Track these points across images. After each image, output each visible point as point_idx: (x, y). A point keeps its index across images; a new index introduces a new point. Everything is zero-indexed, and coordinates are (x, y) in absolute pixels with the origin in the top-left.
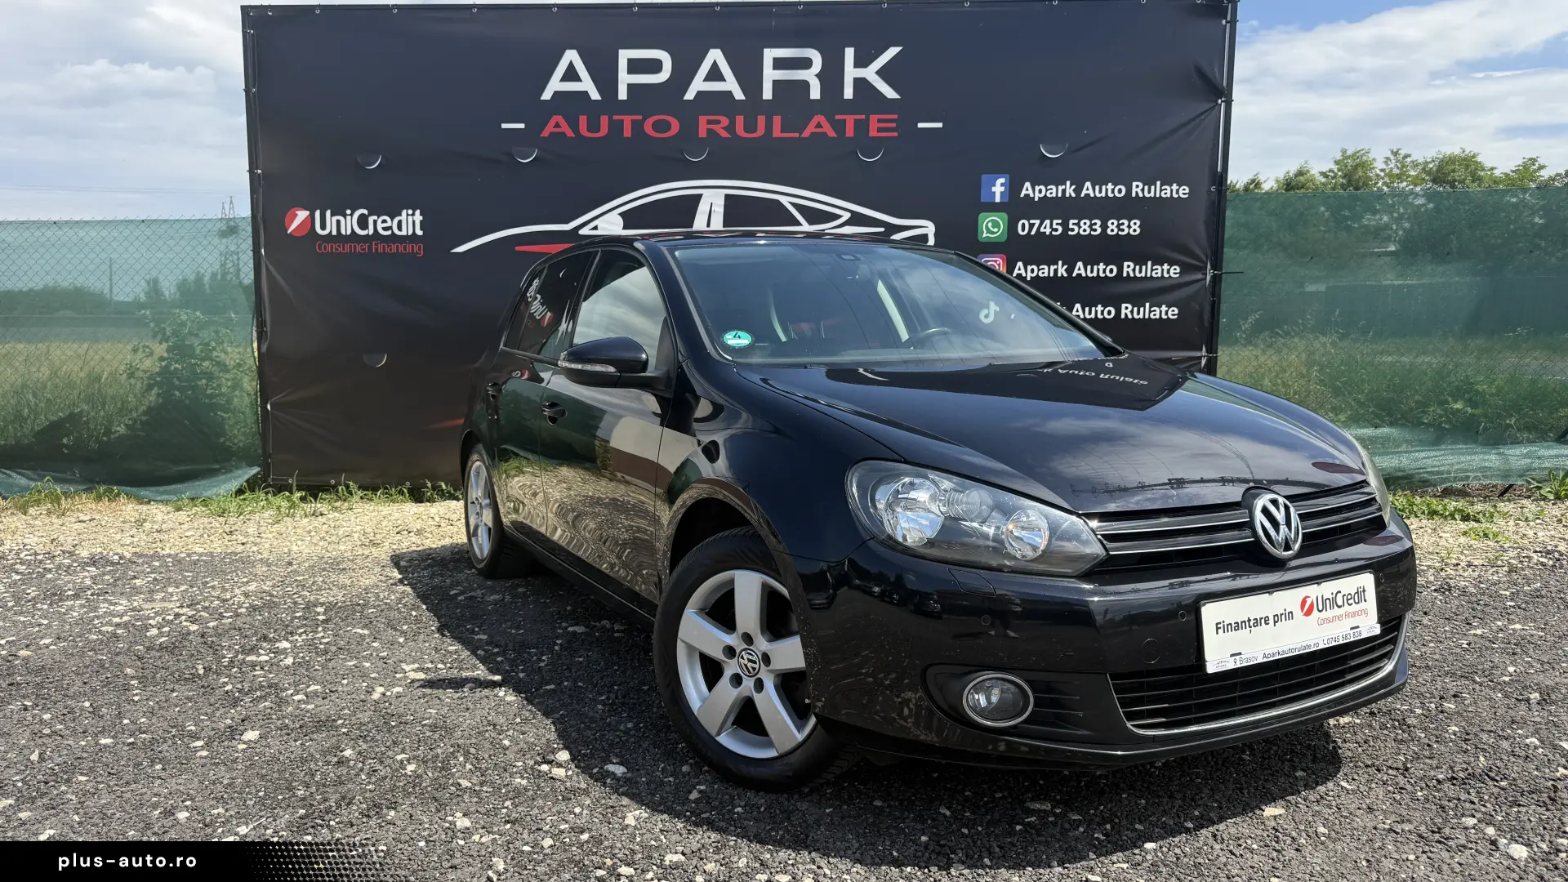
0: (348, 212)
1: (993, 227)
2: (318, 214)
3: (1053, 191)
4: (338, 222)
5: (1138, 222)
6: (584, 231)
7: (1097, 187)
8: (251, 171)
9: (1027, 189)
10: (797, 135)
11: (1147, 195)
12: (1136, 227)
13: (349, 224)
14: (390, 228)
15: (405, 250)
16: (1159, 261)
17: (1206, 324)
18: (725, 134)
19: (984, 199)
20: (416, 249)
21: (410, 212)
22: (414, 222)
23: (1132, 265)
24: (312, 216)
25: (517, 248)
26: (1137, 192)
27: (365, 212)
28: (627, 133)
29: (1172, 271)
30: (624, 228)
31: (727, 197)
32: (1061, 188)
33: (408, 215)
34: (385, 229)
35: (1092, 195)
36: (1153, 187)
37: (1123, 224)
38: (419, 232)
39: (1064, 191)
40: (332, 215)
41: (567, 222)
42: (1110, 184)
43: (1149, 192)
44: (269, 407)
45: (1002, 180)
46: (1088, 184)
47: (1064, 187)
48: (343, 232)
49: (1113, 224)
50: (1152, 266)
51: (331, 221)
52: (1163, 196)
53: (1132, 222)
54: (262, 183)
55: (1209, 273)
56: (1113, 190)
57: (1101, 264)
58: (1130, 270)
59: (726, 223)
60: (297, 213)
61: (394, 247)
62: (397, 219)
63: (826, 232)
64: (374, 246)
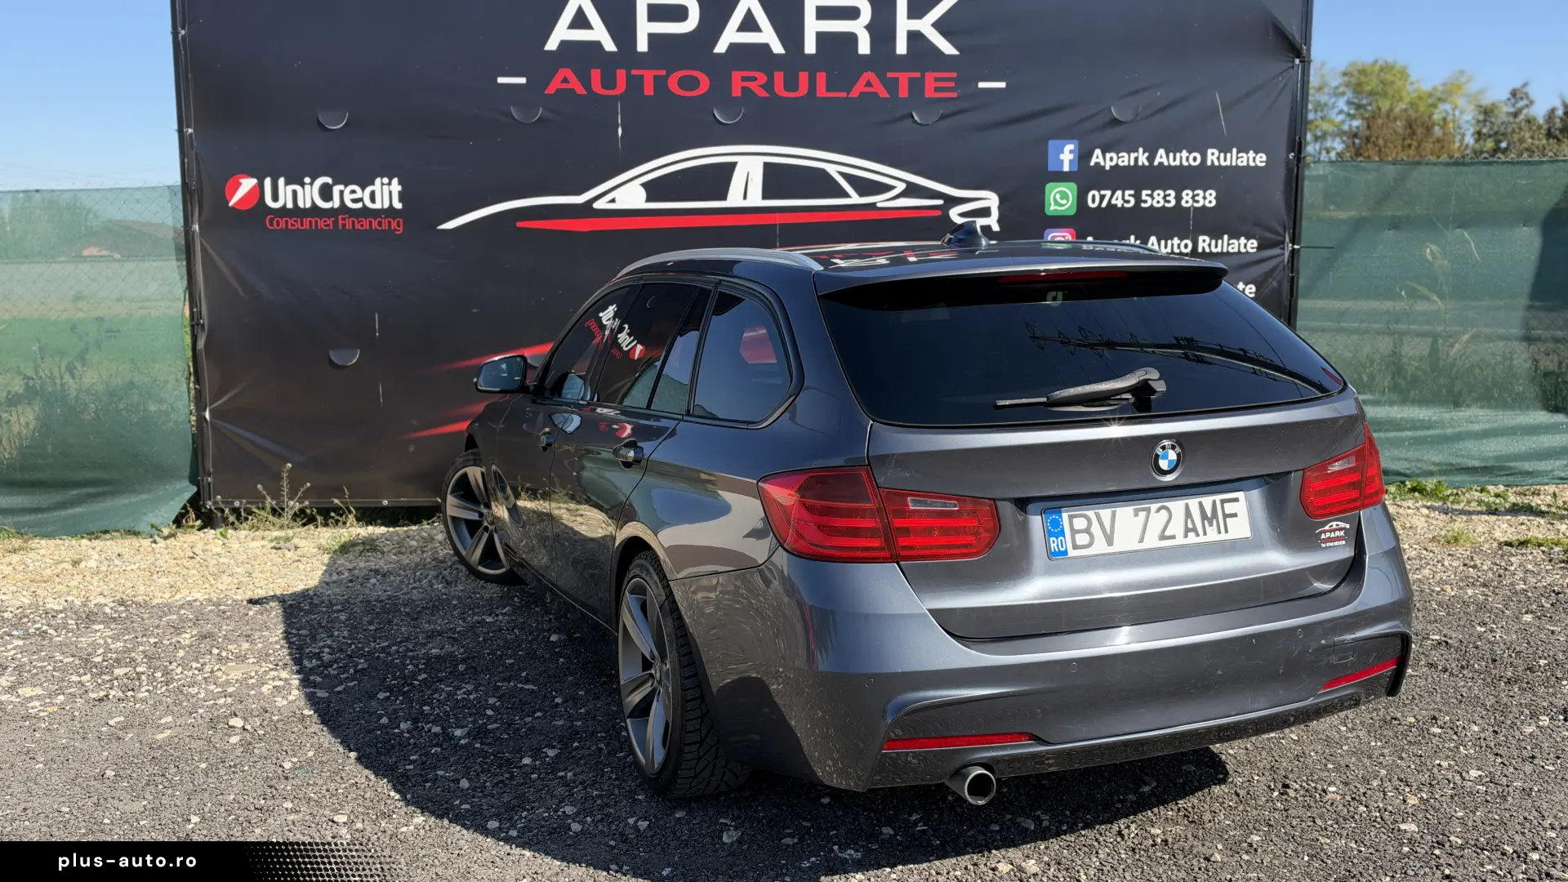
0: (307, 180)
1: (1062, 198)
2: (268, 182)
3: (1125, 160)
4: (295, 193)
5: (1214, 193)
6: (597, 205)
7: (1171, 155)
8: (180, 131)
9: (1097, 157)
10: (843, 95)
11: (1223, 164)
12: (1212, 198)
13: (308, 195)
14: (361, 200)
15: (380, 224)
16: (1235, 235)
17: (1287, 303)
18: (764, 94)
19: (1050, 168)
20: (394, 225)
21: (386, 180)
22: (390, 193)
23: (1207, 238)
24: (261, 185)
25: (520, 224)
26: (1212, 161)
27: (329, 180)
28: (649, 90)
29: (1249, 245)
30: (648, 200)
31: (767, 165)
32: (1133, 155)
33: (383, 184)
34: (355, 201)
35: (1166, 164)
36: (1229, 155)
37: (1198, 195)
38: (398, 205)
39: (1136, 159)
40: (287, 183)
41: (579, 192)
42: (1184, 152)
43: (1225, 160)
44: (207, 415)
45: (1070, 147)
46: (1161, 152)
47: (1136, 154)
48: (301, 204)
49: (1187, 195)
50: (1229, 240)
51: (286, 192)
52: (1240, 164)
53: (1208, 192)
54: (195, 144)
55: (1288, 247)
56: (1188, 158)
57: (1176, 239)
58: (1206, 245)
59: (765, 197)
60: (242, 181)
61: (364, 224)
62: (369, 189)
63: (879, 205)
64: (340, 222)
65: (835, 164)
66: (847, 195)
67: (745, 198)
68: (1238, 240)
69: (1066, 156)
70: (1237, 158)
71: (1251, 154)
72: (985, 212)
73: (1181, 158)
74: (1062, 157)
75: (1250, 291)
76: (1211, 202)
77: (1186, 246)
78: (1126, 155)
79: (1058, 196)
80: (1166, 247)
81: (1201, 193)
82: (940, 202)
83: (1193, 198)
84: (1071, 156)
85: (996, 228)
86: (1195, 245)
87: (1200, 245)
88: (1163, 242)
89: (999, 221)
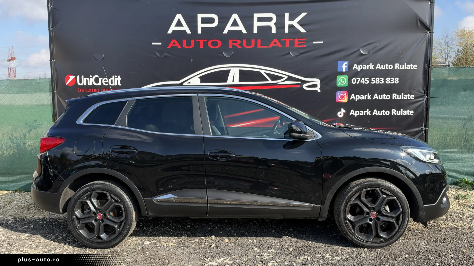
0: (91, 76)
2: (78, 77)
4: (87, 80)
5: (398, 79)
6: (185, 84)
7: (382, 66)
8: (51, 61)
9: (355, 67)
10: (267, 47)
11: (401, 68)
14: (108, 83)
16: (406, 93)
17: (425, 117)
18: (240, 47)
19: (338, 71)
21: (116, 76)
22: (117, 80)
24: (76, 78)
26: (397, 68)
27: (98, 76)
28: (202, 46)
30: (201, 83)
31: (240, 70)
32: (368, 66)
33: (115, 78)
34: (106, 83)
35: (380, 69)
36: (403, 65)
38: (120, 84)
40: (84, 77)
41: (178, 80)
42: (387, 64)
45: (346, 63)
46: (379, 65)
48: (89, 84)
50: (404, 95)
51: (84, 80)
52: (407, 68)
54: (55, 64)
55: (426, 97)
56: (388, 67)
57: (384, 94)
58: (395, 97)
59: (240, 81)
60: (70, 76)
62: (110, 79)
63: (278, 83)
64: (101, 90)
65: (263, 70)
66: (268, 80)
67: (233, 81)
68: (407, 95)
69: (344, 66)
70: (406, 66)
71: (412, 65)
72: (315, 86)
73: (386, 67)
74: (343, 67)
75: (411, 113)
76: (397, 82)
77: (388, 97)
78: (366, 66)
79: (341, 80)
80: (381, 97)
81: (393, 79)
82: (300, 82)
83: (390, 80)
84: (346, 67)
85: (319, 91)
86: (391, 97)
87: (393, 97)
88: (379, 96)
89: (320, 89)
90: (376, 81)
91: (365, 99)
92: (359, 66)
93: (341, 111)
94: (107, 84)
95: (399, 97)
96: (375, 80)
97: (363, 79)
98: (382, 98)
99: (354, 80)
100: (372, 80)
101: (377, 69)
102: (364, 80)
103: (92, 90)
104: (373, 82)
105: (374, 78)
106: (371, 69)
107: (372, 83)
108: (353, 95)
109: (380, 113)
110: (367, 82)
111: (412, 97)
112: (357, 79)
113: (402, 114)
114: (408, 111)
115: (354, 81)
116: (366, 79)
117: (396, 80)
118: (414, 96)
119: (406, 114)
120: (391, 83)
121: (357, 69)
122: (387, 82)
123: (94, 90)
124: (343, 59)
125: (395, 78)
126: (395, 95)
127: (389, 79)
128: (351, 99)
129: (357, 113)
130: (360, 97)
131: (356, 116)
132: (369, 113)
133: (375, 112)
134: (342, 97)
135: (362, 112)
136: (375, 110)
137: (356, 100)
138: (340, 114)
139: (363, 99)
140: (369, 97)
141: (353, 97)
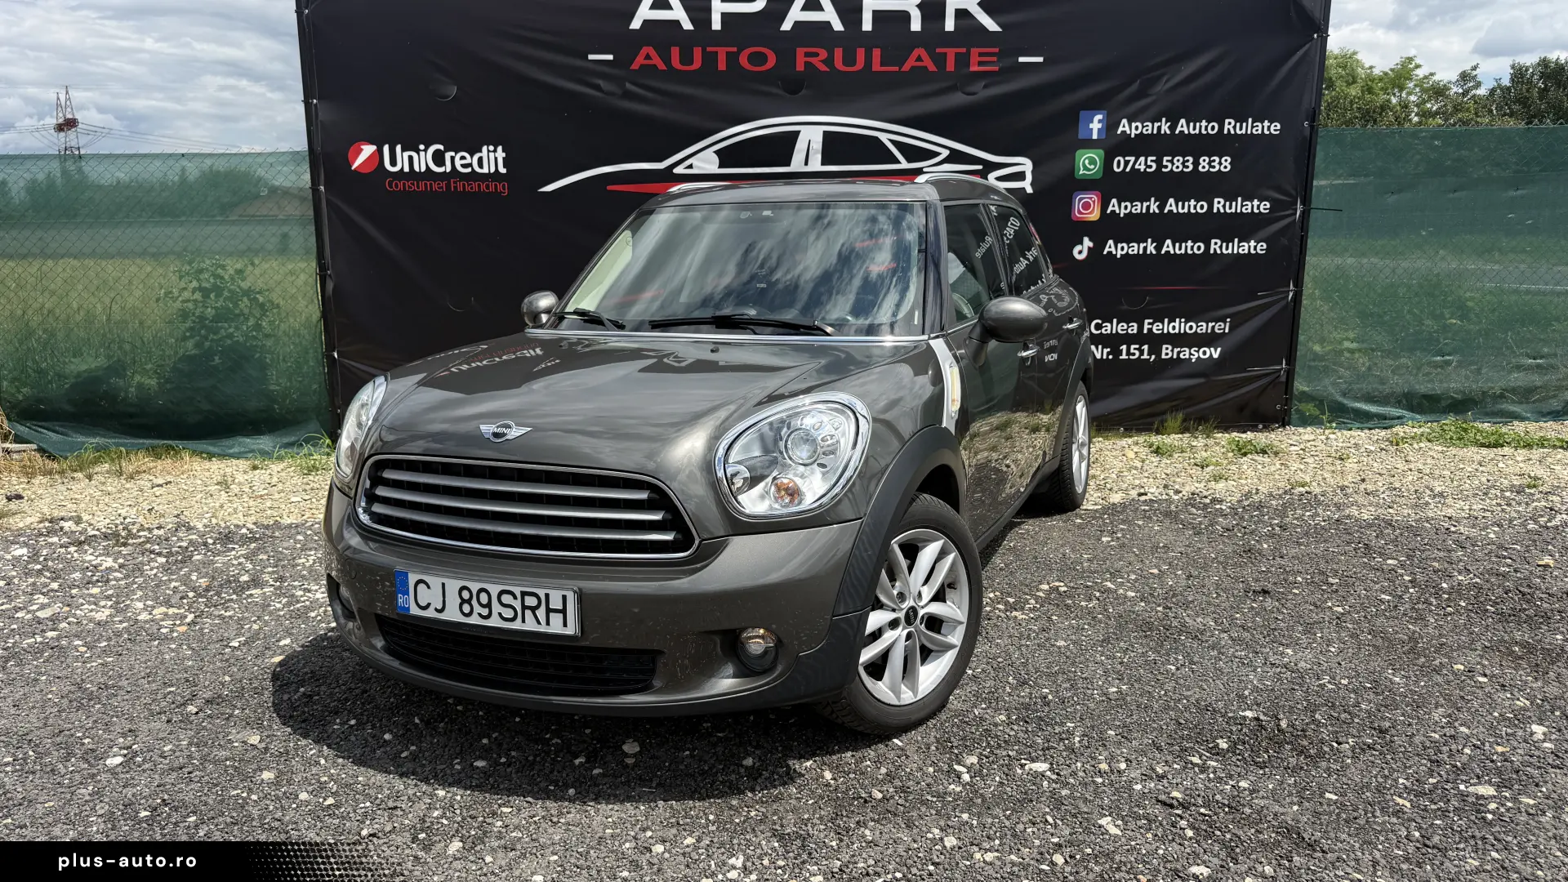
0: (422, 147)
1: (1090, 164)
2: (386, 148)
3: (1149, 128)
4: (411, 158)
5: (1229, 159)
6: (676, 170)
7: (1192, 124)
8: (306, 102)
10: (897, 69)
11: (1238, 132)
12: (1227, 164)
13: (423, 160)
14: (470, 165)
15: (487, 187)
16: (1248, 197)
17: (1293, 258)
18: (825, 68)
19: (1080, 137)
20: (499, 188)
21: (491, 148)
22: (496, 159)
23: (1222, 201)
24: (380, 152)
25: (609, 188)
26: (1229, 129)
27: (441, 147)
28: (722, 65)
29: (1262, 207)
30: (721, 166)
31: (826, 134)
32: (1156, 125)
33: (489, 151)
34: (464, 166)
35: (1186, 132)
36: (1244, 124)
37: (1214, 161)
38: (503, 170)
39: (1159, 128)
40: (403, 150)
42: (1204, 121)
43: (1241, 129)
44: (335, 355)
45: (1100, 117)
46: (1183, 121)
47: (1159, 124)
48: (417, 168)
49: (1204, 161)
50: (1243, 202)
51: (403, 158)
52: (1254, 132)
53: (1223, 159)
54: (320, 114)
55: (1299, 208)
56: (1206, 127)
57: (1192, 200)
58: (1220, 206)
59: (823, 164)
60: (362, 147)
61: (475, 186)
62: (476, 157)
63: (925, 170)
64: (452, 185)
65: (888, 133)
66: (899, 162)
67: (806, 163)
68: (1252, 201)
69: (1096, 125)
70: (1253, 127)
71: (1266, 123)
72: (1020, 176)
73: (1201, 127)
74: (1091, 126)
75: (1261, 248)
76: (1225, 167)
77: (1202, 207)
78: (1150, 124)
79: (1087, 162)
80: (1183, 208)
81: (1217, 159)
82: (980, 167)
83: (1209, 163)
84: (1100, 126)
85: (1029, 190)
86: (1211, 206)
87: (1216, 206)
88: (1180, 204)
89: (1032, 184)
90: (1173, 164)
91: (1144, 211)
92: (1134, 125)
93: (1082, 243)
94: (469, 170)
95: (1230, 208)
96: (1172, 162)
97: (1142, 159)
98: (1186, 210)
99: (1119, 162)
100: (1165, 163)
101: (1177, 132)
102: (1143, 163)
103: (426, 184)
104: (1166, 167)
105: (1170, 158)
106: (1163, 132)
107: (1164, 170)
108: (1114, 201)
109: (1180, 249)
110: (1151, 167)
111: (1265, 207)
112: (1127, 158)
113: (1235, 252)
114: (1253, 243)
115: (1119, 165)
116: (1150, 158)
117: (1224, 164)
118: (1268, 206)
119: (1246, 252)
120: (1211, 170)
121: (1128, 132)
122: (1200, 168)
123: (431, 184)
124: (1094, 105)
125: (1220, 159)
126: (1219, 203)
127: (1207, 159)
128: (1108, 212)
129: (1122, 249)
130: (1132, 207)
131: (1119, 256)
132: (1151, 249)
133: (1168, 246)
134: (1086, 206)
135: (1135, 245)
136: (1168, 242)
137: (1122, 215)
138: (1080, 252)
139: (1139, 211)
140: (1154, 208)
141: (1114, 205)
